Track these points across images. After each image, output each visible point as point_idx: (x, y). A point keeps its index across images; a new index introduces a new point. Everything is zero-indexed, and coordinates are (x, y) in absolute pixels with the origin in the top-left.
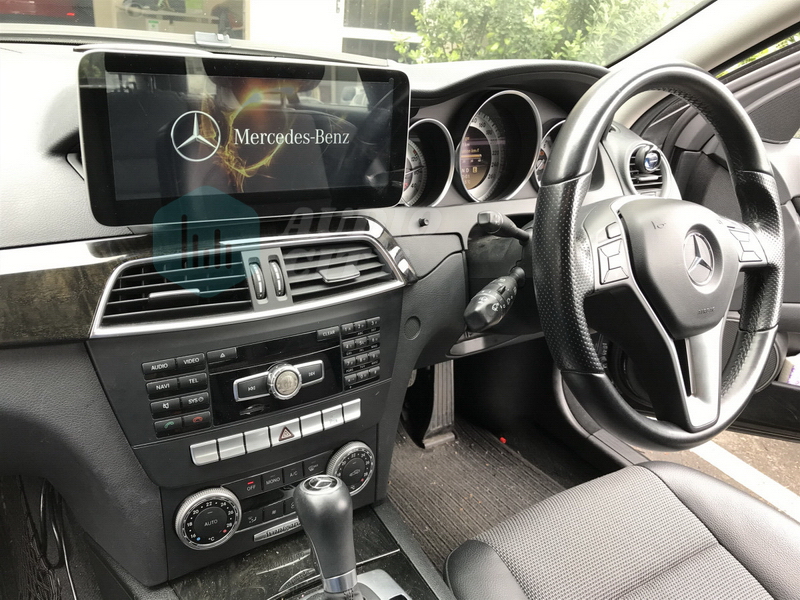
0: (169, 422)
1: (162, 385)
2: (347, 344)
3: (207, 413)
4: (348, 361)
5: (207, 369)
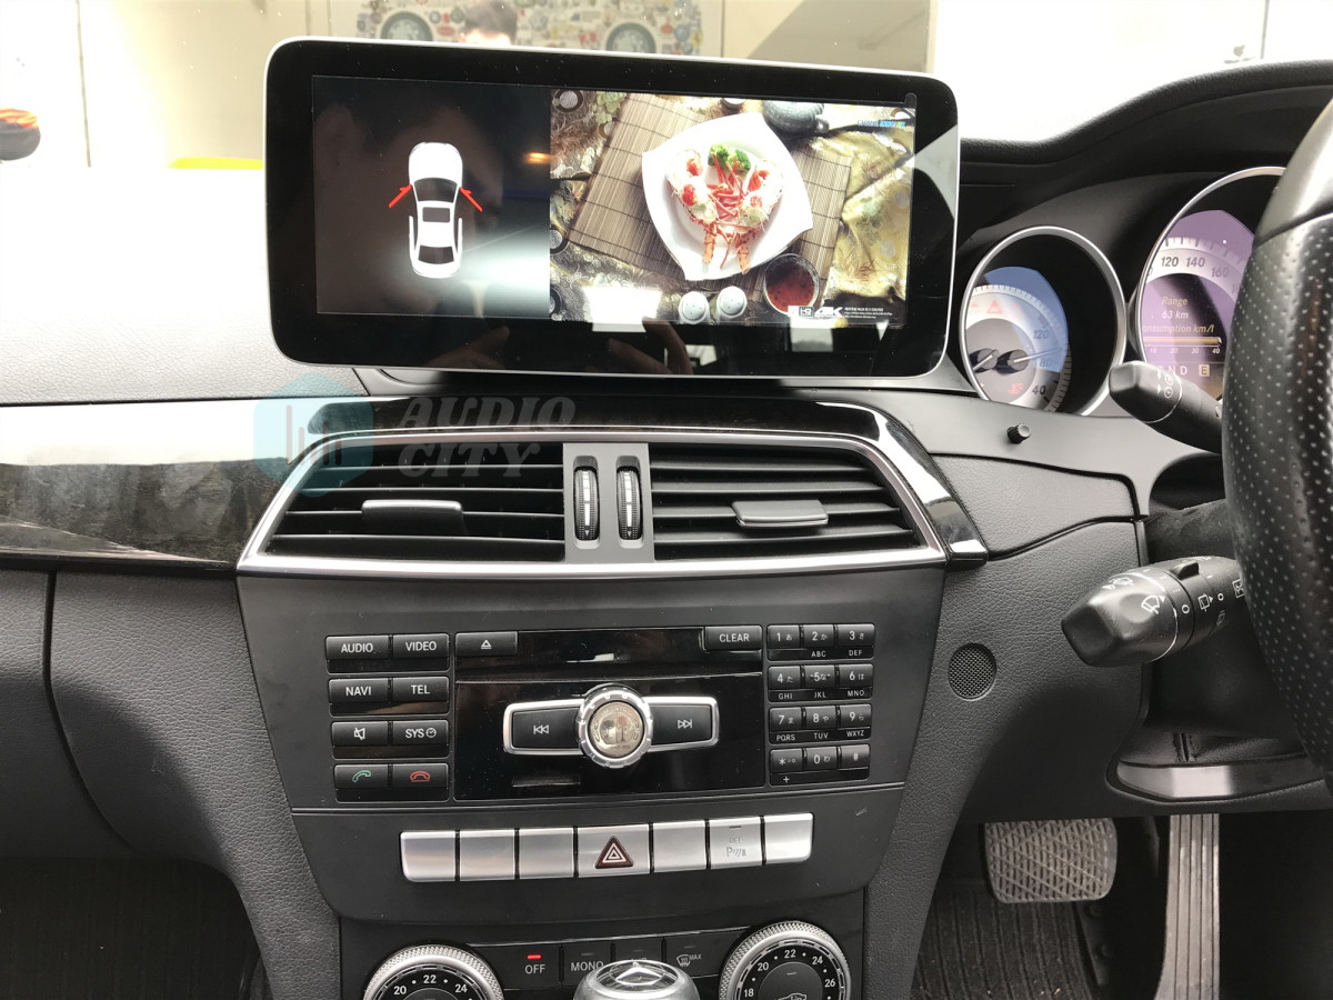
0: (363, 770)
2: (783, 672)
3: (440, 766)
4: (784, 713)
5: (452, 667)
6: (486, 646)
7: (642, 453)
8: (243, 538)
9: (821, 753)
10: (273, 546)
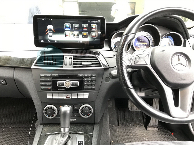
0: (43, 87)
1: (43, 79)
2: (86, 79)
3: (51, 87)
4: (86, 83)
5: (52, 78)
6: (55, 76)
7: (72, 57)
8: (32, 65)
9: (89, 87)
10: (35, 66)
